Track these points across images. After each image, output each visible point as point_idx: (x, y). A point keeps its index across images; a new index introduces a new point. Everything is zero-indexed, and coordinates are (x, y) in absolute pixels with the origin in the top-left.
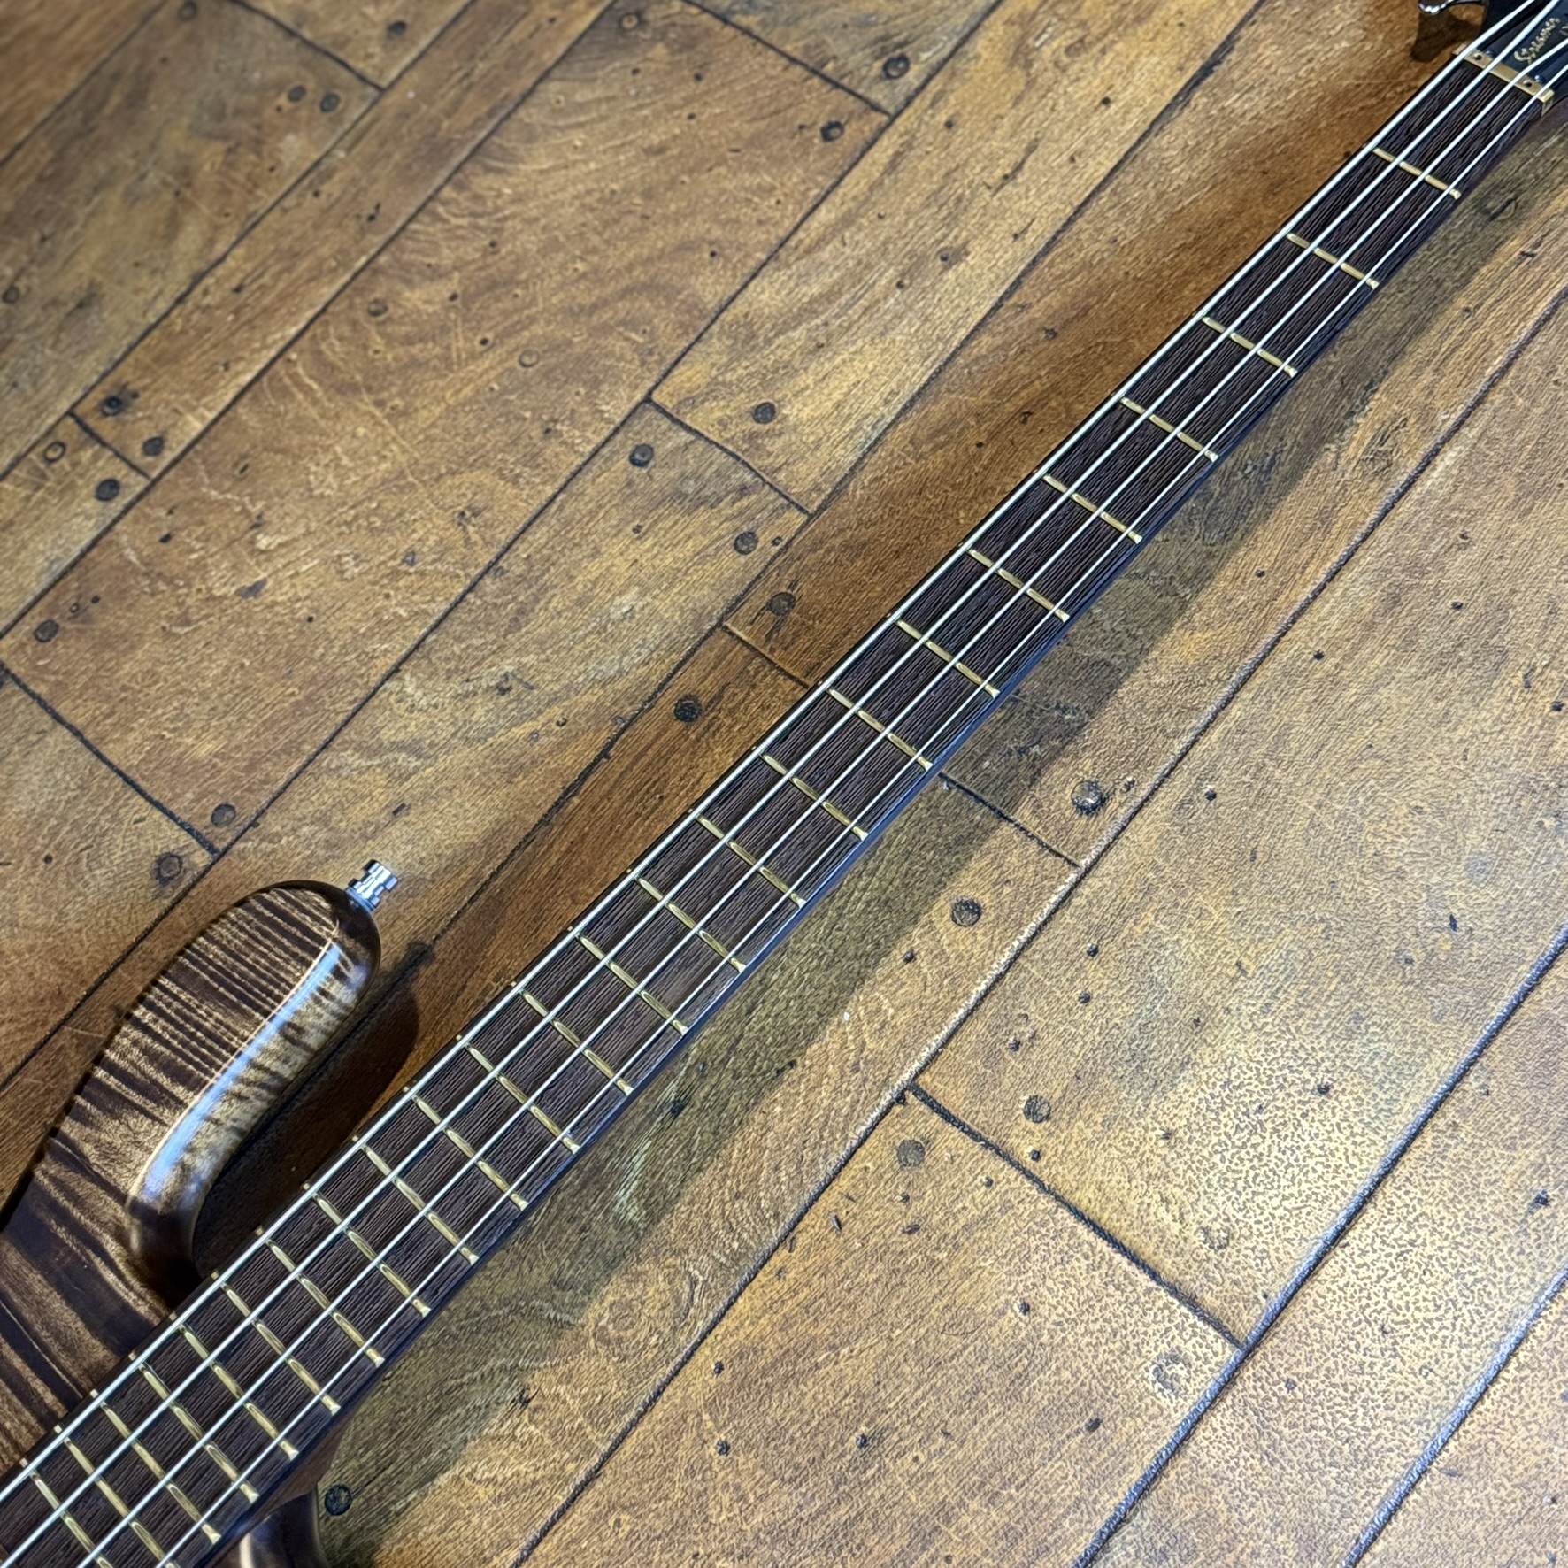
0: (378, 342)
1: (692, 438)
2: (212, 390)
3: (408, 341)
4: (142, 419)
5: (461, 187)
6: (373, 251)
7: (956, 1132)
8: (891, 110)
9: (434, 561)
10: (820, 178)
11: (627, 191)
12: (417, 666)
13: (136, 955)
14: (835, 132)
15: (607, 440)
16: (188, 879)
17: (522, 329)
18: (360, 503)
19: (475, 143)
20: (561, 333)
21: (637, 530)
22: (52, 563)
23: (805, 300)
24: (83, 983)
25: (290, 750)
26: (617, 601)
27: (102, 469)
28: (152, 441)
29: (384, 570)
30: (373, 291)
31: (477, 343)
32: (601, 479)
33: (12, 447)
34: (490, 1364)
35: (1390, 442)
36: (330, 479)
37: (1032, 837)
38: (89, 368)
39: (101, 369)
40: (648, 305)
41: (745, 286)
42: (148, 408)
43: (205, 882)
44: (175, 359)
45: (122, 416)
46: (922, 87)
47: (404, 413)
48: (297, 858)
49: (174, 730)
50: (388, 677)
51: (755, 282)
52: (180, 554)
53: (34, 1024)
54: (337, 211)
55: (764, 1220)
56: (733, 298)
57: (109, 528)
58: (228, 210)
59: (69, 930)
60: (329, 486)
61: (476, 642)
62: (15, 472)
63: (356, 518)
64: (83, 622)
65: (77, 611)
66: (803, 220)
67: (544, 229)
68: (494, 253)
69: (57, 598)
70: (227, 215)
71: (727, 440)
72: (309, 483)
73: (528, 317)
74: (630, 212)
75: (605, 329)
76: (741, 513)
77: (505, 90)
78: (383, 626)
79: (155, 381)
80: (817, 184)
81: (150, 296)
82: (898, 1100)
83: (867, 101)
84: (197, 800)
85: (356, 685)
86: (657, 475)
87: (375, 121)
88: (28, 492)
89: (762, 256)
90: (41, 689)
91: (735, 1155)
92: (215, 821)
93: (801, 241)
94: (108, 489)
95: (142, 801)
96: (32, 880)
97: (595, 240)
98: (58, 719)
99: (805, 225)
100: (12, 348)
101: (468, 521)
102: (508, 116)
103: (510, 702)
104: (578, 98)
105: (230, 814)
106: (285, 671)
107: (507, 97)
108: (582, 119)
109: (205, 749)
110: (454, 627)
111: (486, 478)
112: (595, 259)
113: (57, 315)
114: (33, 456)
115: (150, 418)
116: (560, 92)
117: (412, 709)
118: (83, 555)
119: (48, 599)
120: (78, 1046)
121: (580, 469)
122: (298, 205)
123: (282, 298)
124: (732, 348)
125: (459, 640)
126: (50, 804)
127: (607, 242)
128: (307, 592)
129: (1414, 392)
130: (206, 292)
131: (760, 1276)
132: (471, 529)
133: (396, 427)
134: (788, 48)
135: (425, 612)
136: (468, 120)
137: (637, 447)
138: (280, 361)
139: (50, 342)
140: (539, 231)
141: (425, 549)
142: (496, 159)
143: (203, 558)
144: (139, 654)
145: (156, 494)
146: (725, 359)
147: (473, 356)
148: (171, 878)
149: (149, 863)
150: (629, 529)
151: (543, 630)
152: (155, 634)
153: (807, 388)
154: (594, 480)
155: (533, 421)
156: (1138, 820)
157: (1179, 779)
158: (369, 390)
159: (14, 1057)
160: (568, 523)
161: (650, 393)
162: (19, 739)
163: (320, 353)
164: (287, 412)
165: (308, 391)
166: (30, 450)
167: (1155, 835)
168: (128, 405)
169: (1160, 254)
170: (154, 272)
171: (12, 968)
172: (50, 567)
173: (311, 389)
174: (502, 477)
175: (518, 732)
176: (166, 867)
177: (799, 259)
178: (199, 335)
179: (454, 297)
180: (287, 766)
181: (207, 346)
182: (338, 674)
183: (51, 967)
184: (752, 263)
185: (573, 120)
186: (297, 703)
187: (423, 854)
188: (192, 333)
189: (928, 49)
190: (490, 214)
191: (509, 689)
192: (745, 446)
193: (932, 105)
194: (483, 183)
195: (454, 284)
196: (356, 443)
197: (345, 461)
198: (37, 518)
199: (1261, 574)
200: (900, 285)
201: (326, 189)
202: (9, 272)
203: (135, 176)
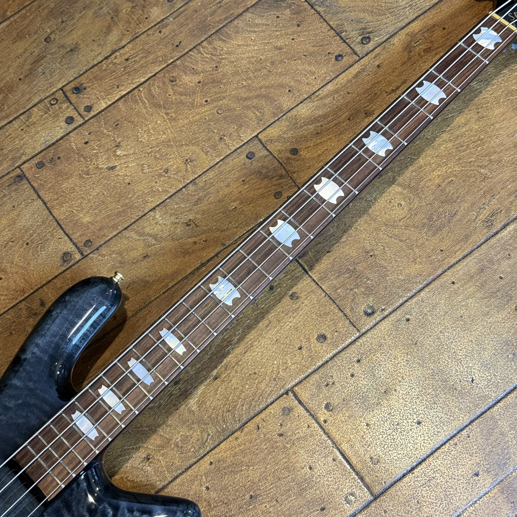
0: (171, 92)
1: (269, 154)
2: (111, 94)
3: (181, 94)
4: (85, 98)
5: (210, 43)
6: (175, 58)
7: (302, 408)
8: (361, 56)
9: (174, 174)
10: (331, 74)
11: (266, 60)
12: (161, 209)
13: (51, 283)
14: (340, 58)
15: (240, 147)
16: (72, 262)
17: (220, 100)
18: (154, 147)
19: (218, 28)
20: (233, 105)
21: (243, 181)
22: (46, 141)
23: (317, 115)
24: (32, 288)
25: (114, 227)
26: (232, 204)
27: (69, 112)
28: (87, 106)
29: (157, 173)
30: (173, 73)
31: (204, 101)
32: (235, 160)
33: (40, 96)
34: (140, 444)
35: (494, 217)
36: (145, 136)
37: (348, 319)
38: (71, 75)
39: (75, 76)
40: (264, 103)
41: (298, 105)
42: (89, 94)
43: (78, 265)
44: (101, 79)
45: (78, 95)
46: (373, 50)
47: (174, 119)
48: (109, 264)
49: (77, 210)
50: (151, 211)
51: (301, 104)
52: (90, 150)
53: (13, 298)
54: (165, 40)
55: (235, 421)
56: (293, 108)
57: (68, 134)
58: (128, 29)
59: (30, 270)
60: (144, 139)
61: (183, 206)
62: (39, 105)
63: (151, 152)
64: (53, 165)
65: (52, 160)
66: (322, 87)
67: (235, 66)
68: (217, 70)
69: (46, 154)
70: (128, 31)
71: (280, 158)
72: (138, 136)
73: (223, 96)
74: (265, 68)
75: (248, 108)
76: (279, 184)
77: (232, 12)
78: (153, 192)
79: (93, 85)
80: (330, 76)
81: (96, 54)
82: (286, 393)
83: (353, 50)
84: (80, 236)
85: (140, 210)
86: (254, 164)
87: (185, 10)
88: (43, 114)
89: (306, 96)
90: (35, 185)
91: (230, 398)
92: (85, 245)
93: (320, 94)
94: (70, 120)
95: (62, 232)
96: (21, 250)
97: (251, 75)
98: (39, 197)
99: (322, 89)
100: (46, 59)
101: (188, 163)
102: (231, 21)
103: (189, 229)
104: (256, 21)
105: (90, 244)
106: (117, 200)
107: (232, 14)
108: (256, 30)
109: (86, 219)
110: (176, 198)
111: (197, 149)
112: (250, 82)
113: (63, 51)
114: (46, 101)
115: (89, 98)
116: (250, 18)
117: (156, 223)
118: (57, 141)
119: (43, 154)
120: (26, 309)
121: (229, 155)
122: (153, 34)
123: (142, 67)
124: (288, 126)
125: (177, 203)
126: (31, 225)
127: (255, 77)
128: (130, 174)
129: (506, 202)
130: (116, 58)
131: (230, 438)
132: (188, 166)
133: (171, 124)
134: (331, 23)
135: (167, 191)
136: (217, 19)
137: (250, 152)
138: (136, 90)
139: (59, 61)
140: (233, 66)
141: (172, 169)
142: (224, 36)
143: (97, 153)
144: (70, 181)
145: (86, 126)
146: (285, 129)
147: (201, 105)
148: (67, 261)
149: (61, 254)
150: (241, 180)
151: (205, 208)
152: (77, 175)
153: (310, 147)
154: (233, 160)
155: (217, 133)
156: (383, 322)
157: (399, 312)
158: (165, 108)
159: (4, 308)
160: (221, 173)
161: (258, 134)
162: (25, 200)
163: (151, 90)
164: (135, 109)
165: (144, 103)
166: (45, 98)
167: (387, 328)
168: (82, 91)
169: (437, 132)
170: (99, 45)
171: (9, 278)
172: (45, 143)
173: (145, 102)
174: (203, 151)
175: (190, 240)
176: (66, 256)
177: (317, 100)
178: (111, 73)
179: (199, 82)
180: (111, 232)
181: (112, 78)
182: (135, 205)
183: (22, 281)
184: (302, 98)
185: (252, 29)
186: (120, 211)
187: (151, 274)
188: (108, 71)
189: (378, 37)
190: (218, 56)
191: (190, 225)
192: (285, 161)
193: (374, 58)
194: (218, 44)
195: (200, 78)
196: (156, 126)
197: (152, 131)
198: (44, 124)
199: (442, 251)
200: (349, 119)
201: (164, 30)
202: (48, 31)
203: (99, 7)
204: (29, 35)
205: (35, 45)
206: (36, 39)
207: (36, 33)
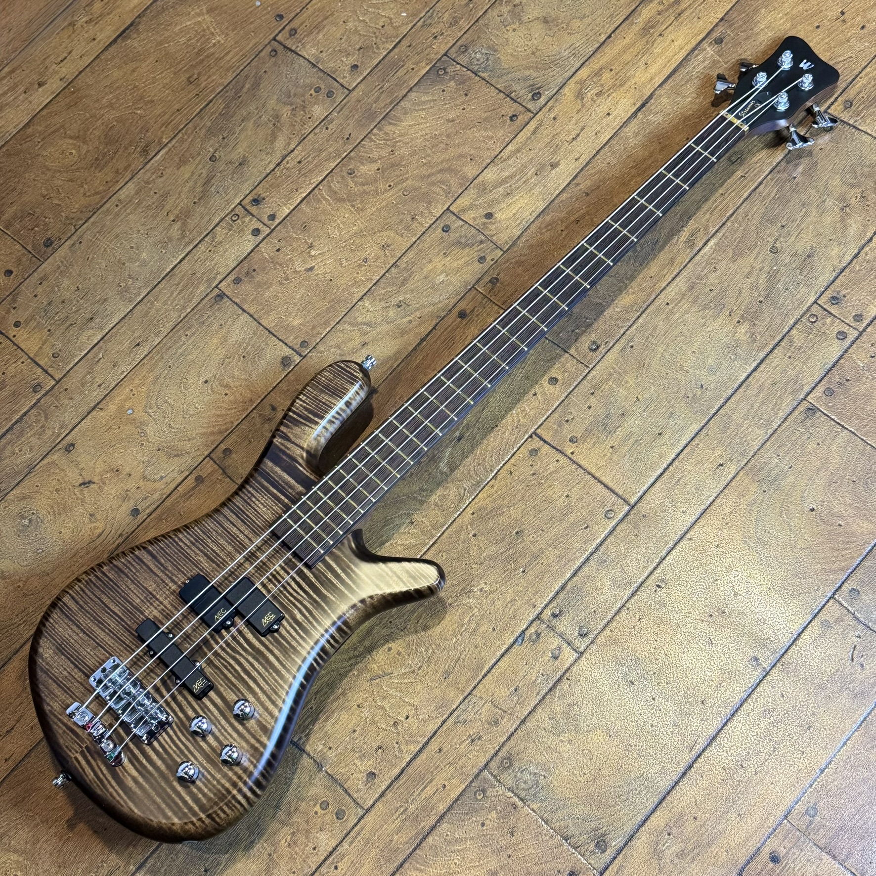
0: (352, 184)
1: (464, 223)
2: (292, 198)
3: (363, 184)
4: (266, 207)
5: (380, 129)
6: (348, 151)
7: (548, 447)
8: (535, 112)
9: (374, 262)
10: (509, 135)
11: (441, 135)
12: (369, 297)
14: (514, 118)
15: (434, 222)
16: (293, 365)
17: (403, 182)
18: (347, 240)
19: (385, 113)
20: (418, 184)
21: (445, 254)
22: (238, 257)
23: (504, 177)
24: (259, 397)
25: (326, 324)
26: (438, 278)
27: (253, 225)
28: (271, 215)
29: (356, 264)
30: (349, 165)
31: (387, 186)
32: (432, 236)
33: (219, 215)
34: (401, 512)
35: (694, 237)
36: (336, 232)
37: (575, 358)
38: (246, 188)
39: (250, 188)
40: (448, 176)
41: (482, 172)
42: (269, 203)
43: (299, 366)
44: (278, 186)
45: (259, 206)
46: (546, 104)
47: (362, 210)
48: (330, 359)
49: (285, 316)
50: (359, 300)
51: (486, 170)
52: (284, 256)
53: (244, 409)
54: (334, 136)
55: (487, 472)
56: (478, 175)
57: (257, 246)
58: (294, 132)
60: (335, 235)
61: (389, 290)
62: (221, 224)
63: (346, 245)
64: (251, 278)
65: (248, 274)
66: (503, 149)
67: (411, 146)
68: (394, 154)
69: (240, 269)
70: (294, 134)
71: (476, 225)
72: (328, 233)
73: (405, 178)
74: (442, 142)
75: (433, 184)
76: (480, 250)
77: (396, 94)
78: (356, 283)
79: (271, 194)
80: (508, 137)
81: (266, 163)
82: (530, 437)
83: (526, 108)
84: (295, 339)
85: (348, 303)
86: (451, 235)
87: (348, 102)
88: (227, 231)
89: (488, 161)
90: (237, 300)
91: (478, 453)
92: (302, 346)
93: (502, 156)
94: (256, 232)
95: (276, 339)
96: (239, 364)
97: (429, 152)
98: (244, 311)
99: (504, 151)
100: (216, 179)
101: (385, 248)
102: (397, 104)
103: (402, 310)
104: (423, 99)
105: (306, 344)
106: (323, 297)
107: (396, 97)
108: (424, 107)
109: (296, 322)
110: (381, 284)
111: (391, 234)
112: (429, 158)
113: (231, 167)
114: (227, 218)
115: (270, 207)
116: (416, 97)
117: (368, 311)
118: (249, 254)
119: (237, 269)
120: (259, 417)
121: (424, 232)
122: (320, 132)
123: (316, 166)
124: (477, 193)
125: (383, 288)
127: (434, 153)
128: (330, 271)
129: (703, 220)
130: (288, 162)
131: (486, 487)
132: (386, 251)
133: (359, 214)
134: (498, 86)
135: (371, 279)
136: (382, 105)
137: (444, 225)
138: (316, 189)
139: (230, 177)
140: (409, 147)
141: (370, 258)
142: (393, 120)
143: (292, 257)
145: (274, 234)
146: (475, 197)
147: (386, 191)
148: (287, 364)
149: (280, 359)
150: (442, 254)
151: (412, 287)
152: (276, 283)
153: (504, 208)
154: (429, 236)
155: (408, 215)
156: (608, 353)
157: (622, 341)
158: (349, 201)
160: (420, 251)
161: (449, 207)
163: (331, 187)
164: (320, 207)
166: (226, 216)
167: (614, 358)
168: (261, 202)
170: (268, 154)
171: (234, 392)
172: (237, 259)
173: (328, 200)
174: (397, 234)
175: (405, 320)
176: (285, 361)
177: (501, 163)
178: (286, 178)
179: (378, 169)
180: (325, 329)
181: (289, 182)
182: (342, 298)
183: (248, 392)
184: (485, 163)
185: (420, 107)
186: (328, 308)
188: (284, 177)
189: (548, 91)
190: (391, 140)
191: (401, 306)
192: (482, 227)
193: (549, 111)
194: (388, 128)
195: (378, 165)
196: (345, 220)
197: (341, 226)
198: (231, 241)
199: (651, 277)
200: (536, 174)
201: (330, 127)
202: (211, 150)
203: (257, 117)
204: (192, 158)
205: (200, 166)
206: (200, 161)
207: (199, 154)
